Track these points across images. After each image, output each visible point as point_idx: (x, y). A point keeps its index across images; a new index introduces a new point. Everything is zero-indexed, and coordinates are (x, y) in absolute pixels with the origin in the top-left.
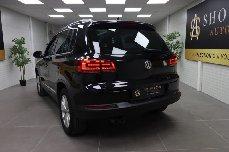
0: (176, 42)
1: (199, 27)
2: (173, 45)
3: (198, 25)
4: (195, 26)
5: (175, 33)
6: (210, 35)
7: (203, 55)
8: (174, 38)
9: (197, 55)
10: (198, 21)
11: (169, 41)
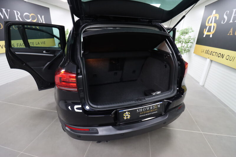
0: (188, 37)
2: (185, 40)
4: (211, 23)
5: (188, 28)
6: (228, 34)
7: (214, 54)
8: (187, 33)
9: (208, 52)
11: (181, 36)
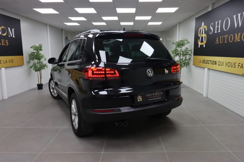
0: (185, 49)
1: (205, 35)
2: (182, 52)
3: (205, 33)
4: (202, 34)
5: (183, 40)
6: (216, 43)
7: (209, 62)
8: (183, 45)
9: (204, 62)
10: (205, 29)
11: (178, 48)
